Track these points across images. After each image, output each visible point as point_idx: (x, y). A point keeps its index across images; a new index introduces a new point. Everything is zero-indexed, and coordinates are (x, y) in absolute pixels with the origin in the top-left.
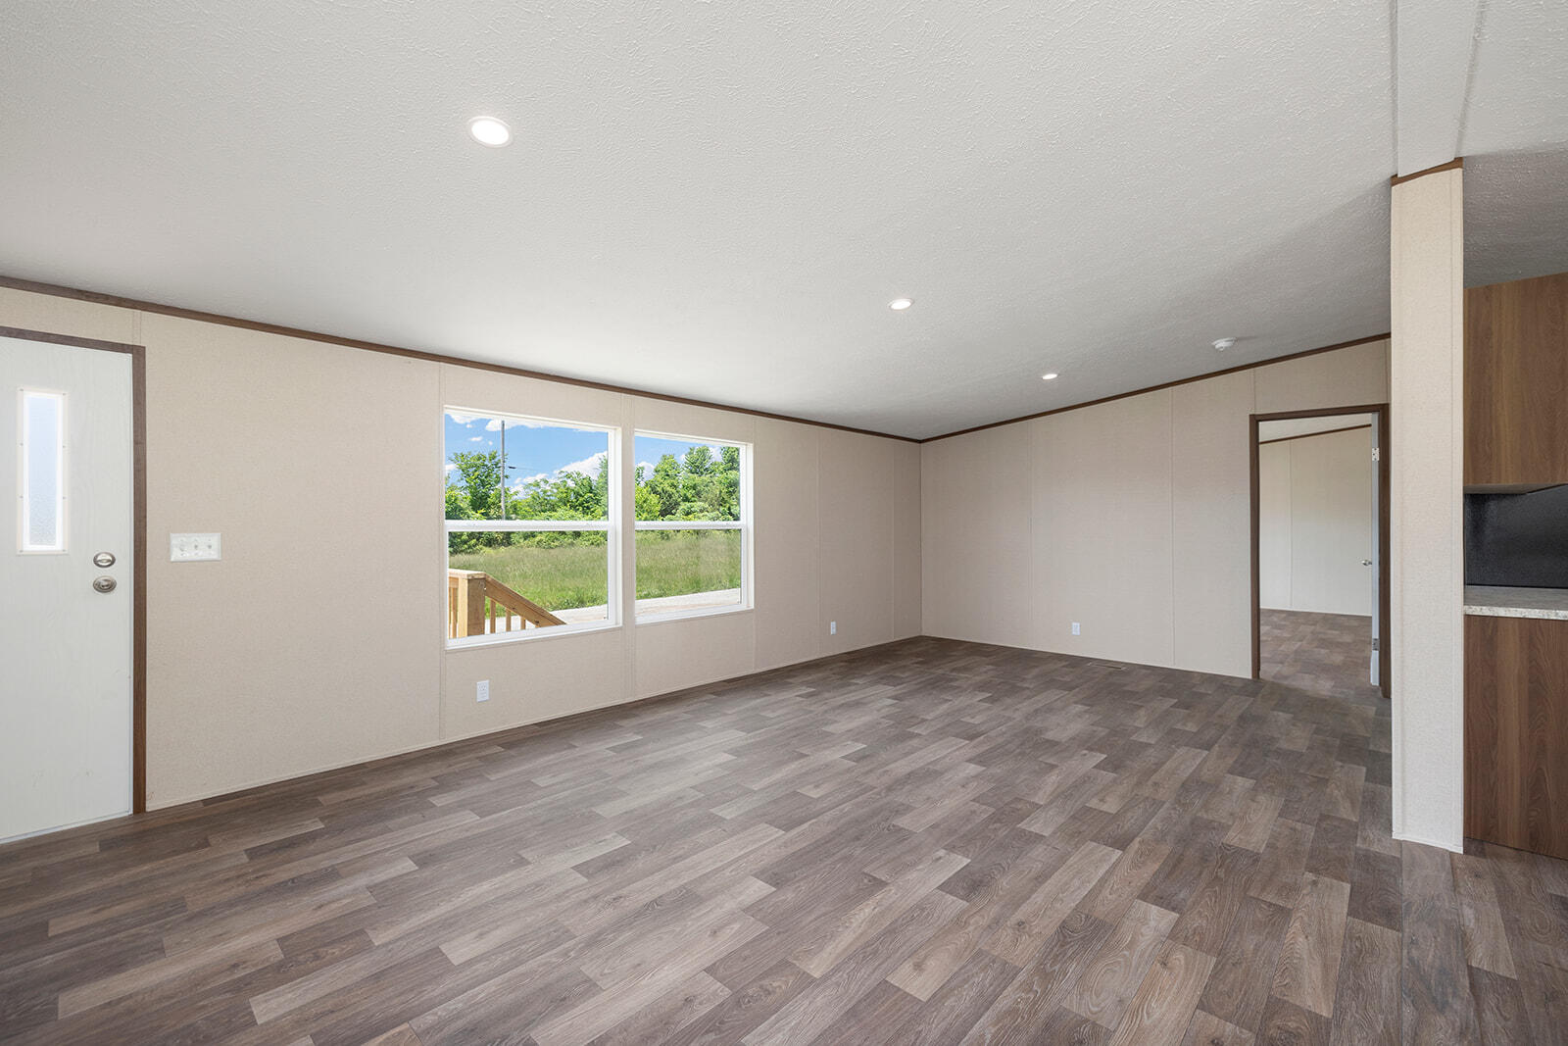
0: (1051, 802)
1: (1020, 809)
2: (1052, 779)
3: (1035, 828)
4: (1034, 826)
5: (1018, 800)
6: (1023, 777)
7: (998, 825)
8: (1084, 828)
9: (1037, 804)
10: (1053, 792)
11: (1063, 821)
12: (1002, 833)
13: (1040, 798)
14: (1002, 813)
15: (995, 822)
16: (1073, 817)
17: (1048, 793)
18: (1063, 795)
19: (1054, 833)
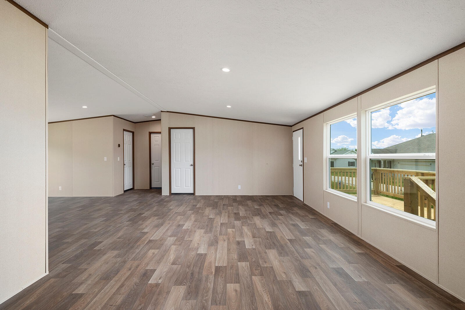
0: (170, 247)
1: (178, 242)
2: (172, 257)
3: (172, 238)
4: (172, 239)
5: (180, 245)
6: (183, 254)
7: (181, 236)
8: (159, 242)
9: (174, 245)
10: (170, 251)
11: (165, 242)
12: (179, 235)
13: (174, 247)
14: (182, 239)
15: (182, 237)
16: (163, 244)
17: (172, 250)
18: (167, 251)
19: (167, 239)
